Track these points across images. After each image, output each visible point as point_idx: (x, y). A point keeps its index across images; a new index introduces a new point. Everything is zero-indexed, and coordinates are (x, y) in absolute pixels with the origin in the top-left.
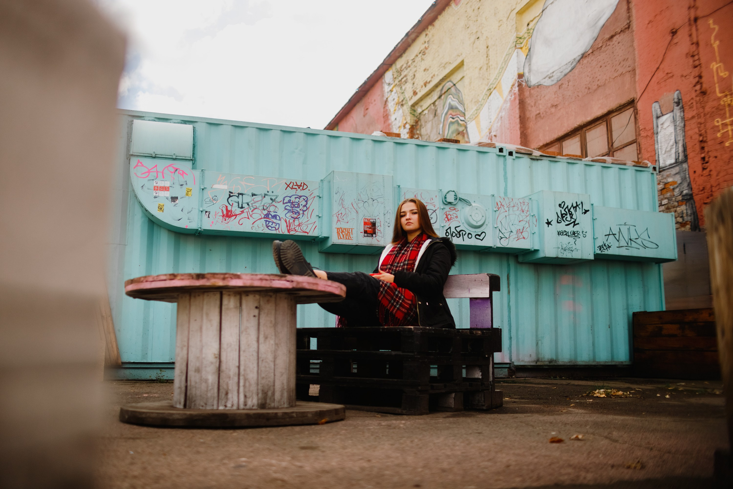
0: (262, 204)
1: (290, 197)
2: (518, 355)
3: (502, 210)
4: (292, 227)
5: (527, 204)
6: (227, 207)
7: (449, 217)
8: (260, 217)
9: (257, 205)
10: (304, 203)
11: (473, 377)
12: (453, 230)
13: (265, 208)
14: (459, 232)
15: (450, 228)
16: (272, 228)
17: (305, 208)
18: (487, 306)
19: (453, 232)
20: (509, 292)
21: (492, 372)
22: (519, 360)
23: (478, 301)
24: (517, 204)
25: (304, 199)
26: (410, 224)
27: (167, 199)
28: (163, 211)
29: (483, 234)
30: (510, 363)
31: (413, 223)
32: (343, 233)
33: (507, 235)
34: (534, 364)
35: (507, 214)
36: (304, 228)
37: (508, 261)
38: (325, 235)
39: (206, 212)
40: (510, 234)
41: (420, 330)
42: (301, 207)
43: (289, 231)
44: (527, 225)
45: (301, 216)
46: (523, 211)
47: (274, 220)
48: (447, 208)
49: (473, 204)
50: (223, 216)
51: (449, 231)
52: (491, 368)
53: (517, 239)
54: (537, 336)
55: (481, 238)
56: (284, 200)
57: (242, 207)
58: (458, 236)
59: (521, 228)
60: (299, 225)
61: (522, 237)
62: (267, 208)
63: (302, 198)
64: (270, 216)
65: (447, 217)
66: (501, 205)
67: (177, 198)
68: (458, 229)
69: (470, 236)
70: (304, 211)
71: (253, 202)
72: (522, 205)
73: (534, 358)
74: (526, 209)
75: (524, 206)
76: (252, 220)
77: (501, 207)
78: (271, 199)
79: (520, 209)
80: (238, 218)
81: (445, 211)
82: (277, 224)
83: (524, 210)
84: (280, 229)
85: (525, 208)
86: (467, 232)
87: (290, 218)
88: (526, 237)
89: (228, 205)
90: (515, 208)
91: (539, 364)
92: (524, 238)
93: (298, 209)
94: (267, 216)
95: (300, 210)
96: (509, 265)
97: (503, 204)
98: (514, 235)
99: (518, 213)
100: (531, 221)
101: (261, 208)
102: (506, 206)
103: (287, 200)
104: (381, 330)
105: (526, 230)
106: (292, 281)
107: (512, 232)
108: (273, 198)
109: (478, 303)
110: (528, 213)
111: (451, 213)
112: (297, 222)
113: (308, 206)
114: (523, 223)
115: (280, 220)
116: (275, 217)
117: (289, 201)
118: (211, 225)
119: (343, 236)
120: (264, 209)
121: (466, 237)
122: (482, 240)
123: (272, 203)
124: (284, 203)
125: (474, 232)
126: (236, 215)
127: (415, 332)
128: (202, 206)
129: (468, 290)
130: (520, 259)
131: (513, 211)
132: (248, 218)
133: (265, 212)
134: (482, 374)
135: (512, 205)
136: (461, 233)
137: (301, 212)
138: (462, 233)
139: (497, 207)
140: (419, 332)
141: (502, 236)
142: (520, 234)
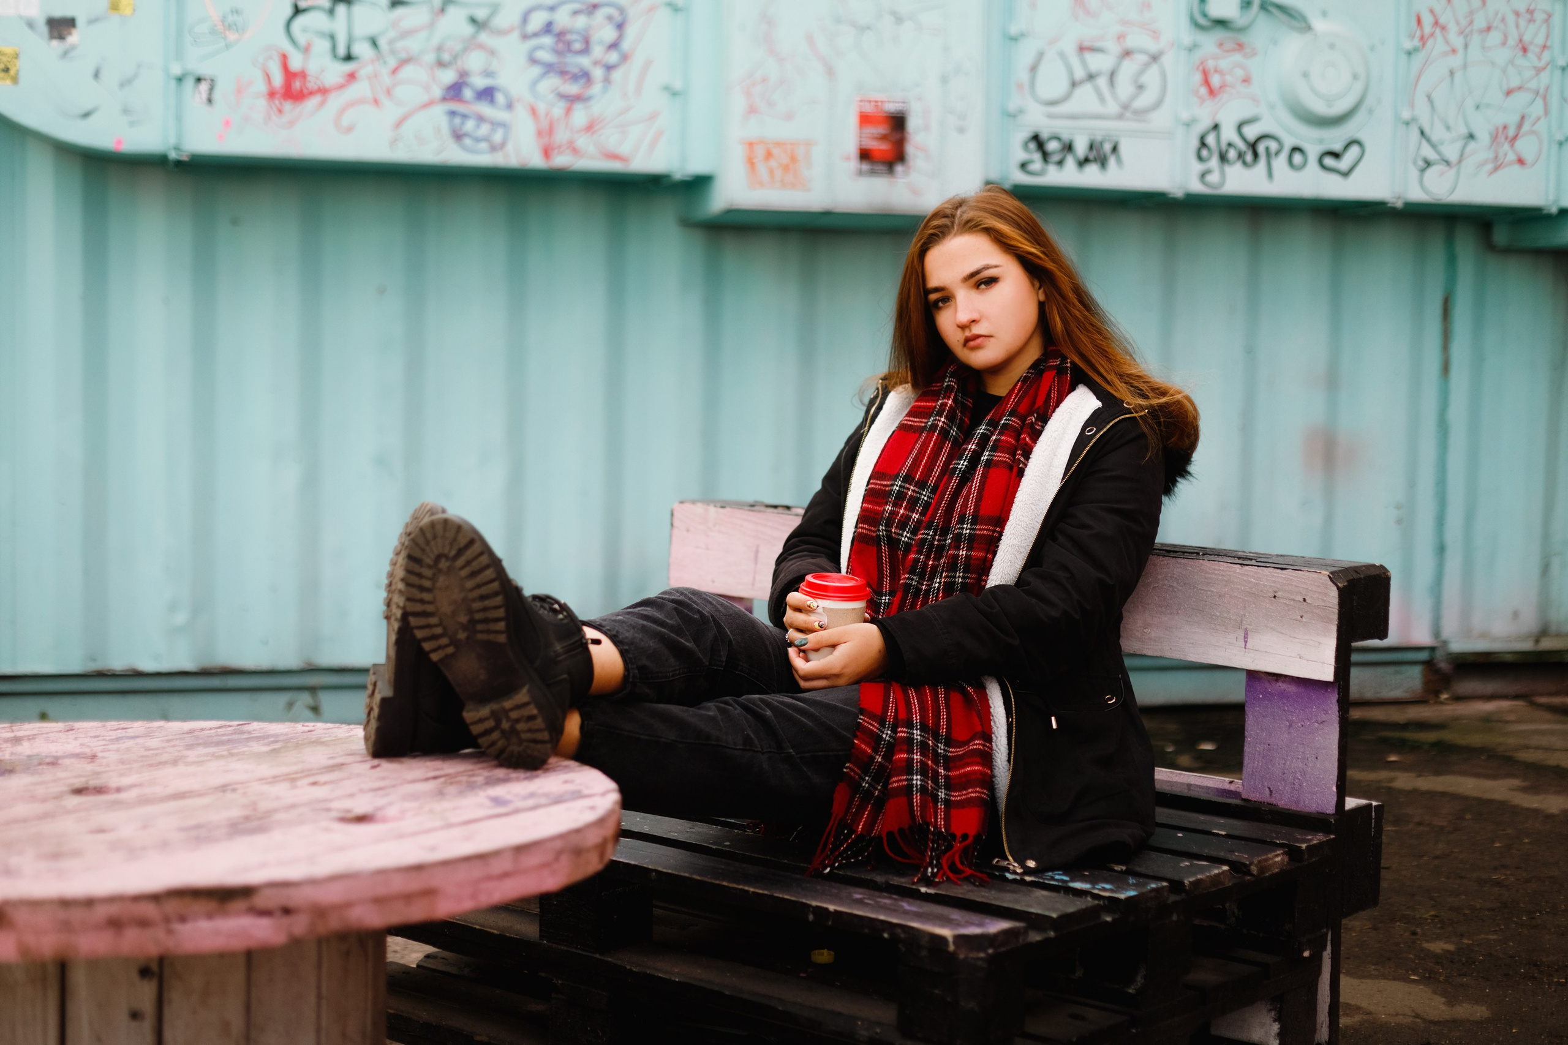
0: (435, 41)
1: (552, 9)
2: (1466, 612)
3: (1438, 45)
4: (561, 136)
5: (1544, 16)
6: (284, 58)
7: (1215, 80)
8: (425, 98)
9: (413, 45)
10: (608, 34)
11: (1242, 1036)
12: (1229, 134)
13: (446, 57)
14: (1253, 146)
15: (1216, 127)
16: (478, 140)
17: (613, 57)
18: (1324, 717)
19: (1230, 145)
20: (1446, 368)
21: (1330, 1006)
22: (1467, 633)
23: (1282, 686)
24: (1503, 20)
25: (610, 18)
26: (979, 341)
27: (31, 25)
28: (15, 80)
29: (1354, 151)
30: (1432, 649)
31: (992, 336)
32: (773, 163)
33: (1451, 152)
34: (1527, 646)
35: (1455, 61)
36: (611, 139)
37: (1450, 241)
38: (695, 166)
39: (199, 80)
40: (1464, 147)
41: (984, 950)
42: (598, 51)
43: (547, 152)
44: (1538, 108)
45: (596, 89)
46: (1525, 50)
47: (484, 109)
48: (1209, 42)
49: (1319, 25)
50: (272, 94)
51: (1211, 140)
52: (1327, 987)
53: (1490, 167)
54: (1546, 537)
55: (1344, 164)
56: (525, 19)
57: (349, 58)
58: (1249, 157)
59: (1512, 120)
60: (590, 128)
61: (1511, 157)
62: (455, 57)
63: (601, 14)
64: (468, 94)
65: (1207, 82)
66: (1436, 23)
67: (70, 23)
68: (1251, 132)
69: (1297, 158)
70: (609, 68)
71: (392, 34)
72: (1522, 23)
73: (1529, 622)
74: (1540, 40)
75: (1532, 28)
76: (391, 112)
77: (1432, 35)
78: (473, 20)
79: (1511, 42)
80: (335, 102)
81: (1198, 55)
82: (495, 124)
83: (1531, 43)
84: (510, 147)
85: (1534, 34)
86: (1289, 142)
87: (551, 97)
88: (1528, 157)
89: (287, 47)
90: (1494, 37)
91: (1547, 644)
92: (1521, 161)
93: (585, 61)
94: (454, 91)
95: (596, 63)
96: (1451, 260)
97: (1442, 21)
98: (1480, 150)
99: (1502, 55)
100: (1555, 91)
101: (430, 58)
102: (1453, 29)
103: (537, 21)
104: (811, 917)
105: (1536, 128)
106: (287, 911)
107: (1471, 136)
108: (481, 14)
109: (1283, 695)
110: (1546, 56)
111: (1224, 64)
112: (580, 116)
113: (626, 45)
114: (1520, 100)
115: (510, 106)
116: (487, 94)
117: (548, 28)
118: (221, 137)
119: (771, 172)
120: (441, 64)
121: (1280, 163)
122: (1346, 174)
123: (474, 37)
124: (525, 37)
125: (1314, 141)
126: (323, 91)
127: (962, 956)
128: (179, 55)
129: (1241, 633)
130: (1501, 236)
131: (1484, 48)
132: (376, 102)
133: (448, 77)
134: (1281, 1029)
135: (1480, 22)
136: (1261, 148)
137: (598, 73)
138: (1267, 149)
139: (1418, 33)
140: (982, 955)
141: (1431, 155)
142: (1506, 146)
